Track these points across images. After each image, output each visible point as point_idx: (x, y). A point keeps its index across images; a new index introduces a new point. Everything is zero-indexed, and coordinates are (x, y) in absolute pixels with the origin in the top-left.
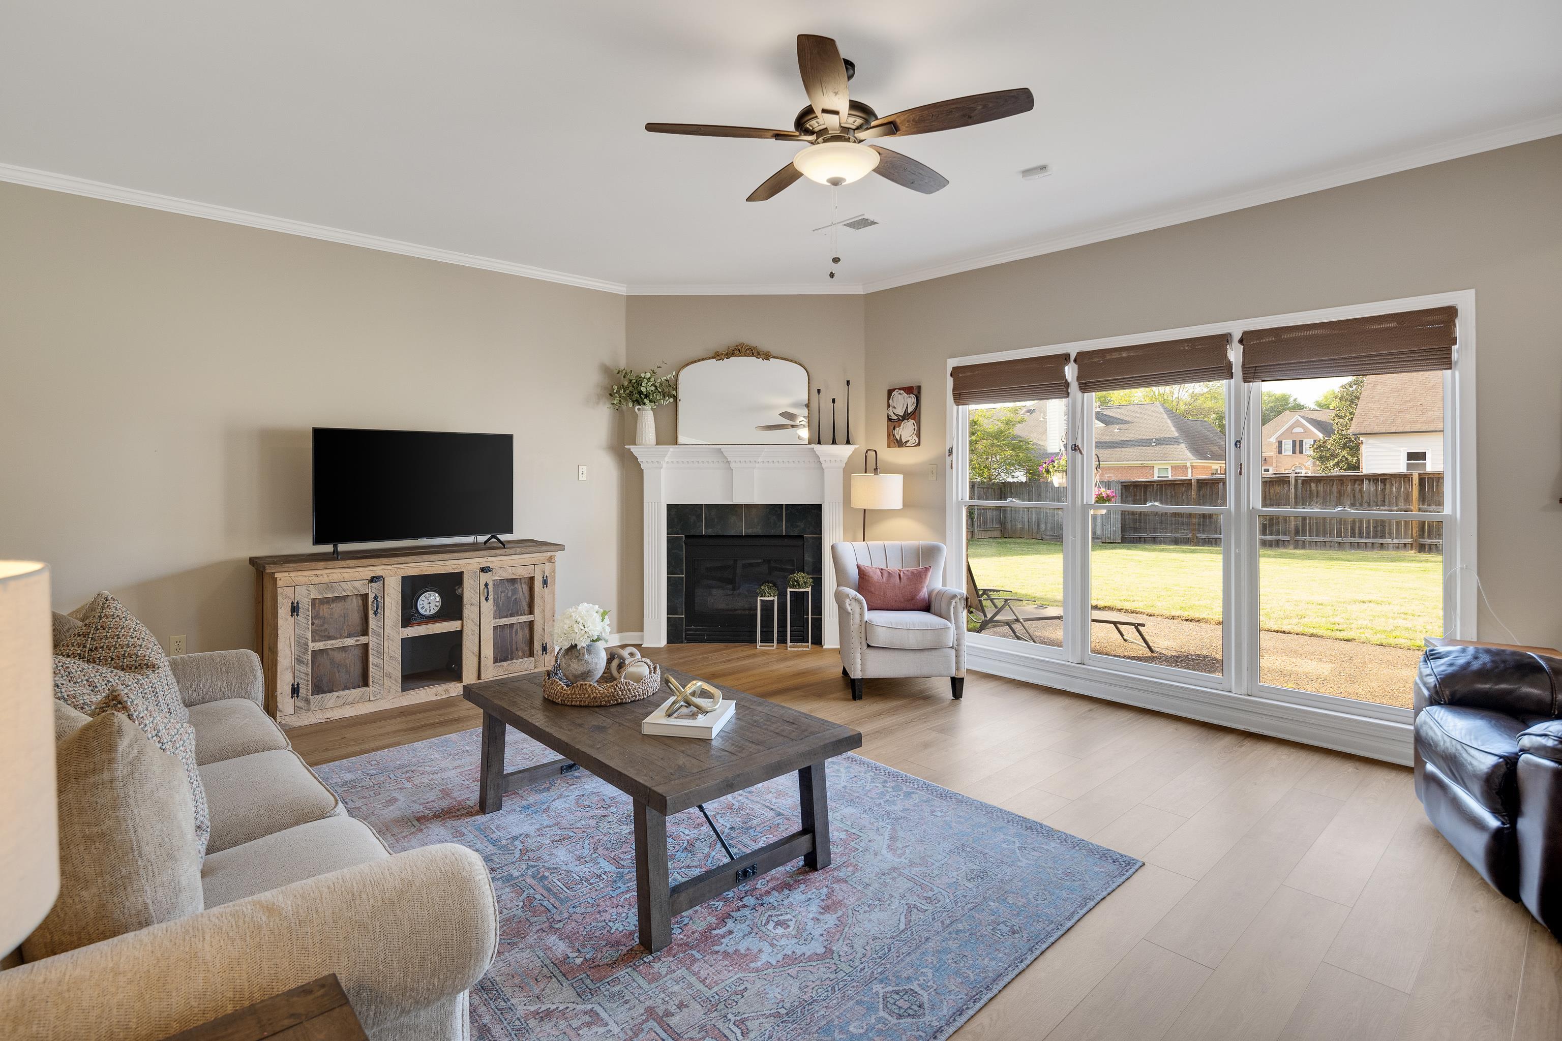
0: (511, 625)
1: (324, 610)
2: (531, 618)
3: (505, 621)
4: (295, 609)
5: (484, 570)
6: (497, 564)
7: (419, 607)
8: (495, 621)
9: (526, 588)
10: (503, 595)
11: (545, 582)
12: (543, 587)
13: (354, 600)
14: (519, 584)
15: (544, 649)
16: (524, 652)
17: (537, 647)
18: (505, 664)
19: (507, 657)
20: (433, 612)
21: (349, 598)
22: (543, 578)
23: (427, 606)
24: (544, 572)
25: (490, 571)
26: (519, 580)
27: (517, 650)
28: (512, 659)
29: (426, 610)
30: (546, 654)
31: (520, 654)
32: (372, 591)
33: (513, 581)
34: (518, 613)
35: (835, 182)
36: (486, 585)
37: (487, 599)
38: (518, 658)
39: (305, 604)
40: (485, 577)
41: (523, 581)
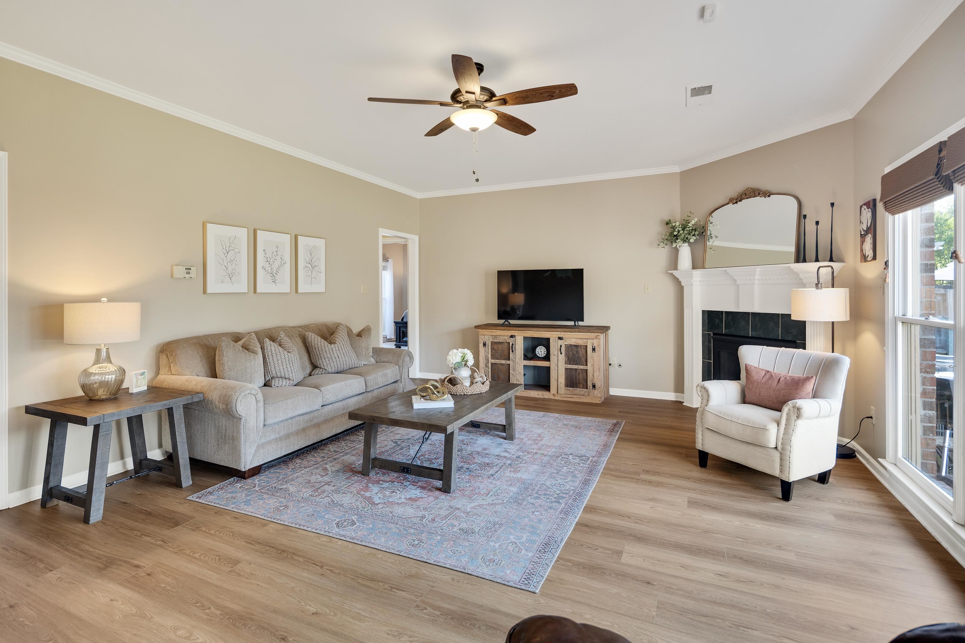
0: (576, 369)
1: (495, 347)
2: (585, 367)
3: (571, 367)
4: (484, 345)
5: (560, 338)
6: (566, 336)
7: (537, 353)
8: (565, 365)
9: (584, 351)
10: (571, 353)
11: (594, 349)
12: (593, 352)
13: (506, 344)
14: (580, 349)
15: (594, 386)
16: (583, 385)
17: (590, 384)
18: (571, 389)
19: (574, 386)
20: (543, 356)
21: (504, 343)
22: (593, 347)
23: (540, 353)
24: (593, 344)
25: (563, 339)
26: (580, 346)
27: (579, 383)
28: (576, 387)
29: (540, 355)
30: (595, 389)
31: (581, 386)
32: (511, 341)
33: (577, 346)
34: (579, 364)
35: (474, 130)
36: (561, 346)
37: (561, 353)
38: (580, 388)
39: (489, 344)
40: (560, 342)
41: (582, 347)
